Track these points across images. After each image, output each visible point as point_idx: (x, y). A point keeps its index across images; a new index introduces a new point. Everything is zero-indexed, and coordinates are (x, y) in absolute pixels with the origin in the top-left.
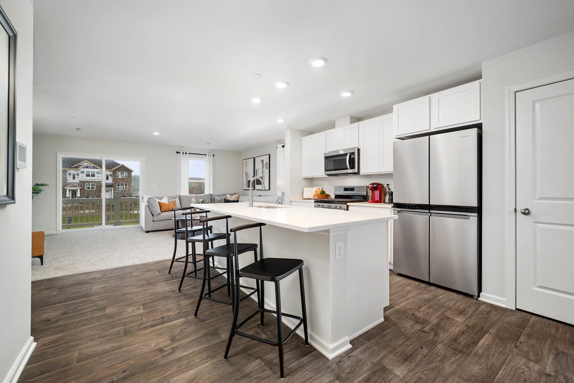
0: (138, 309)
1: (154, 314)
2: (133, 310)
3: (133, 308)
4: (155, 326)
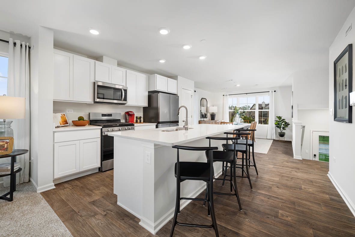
0: (283, 215)
1: (273, 204)
2: (287, 217)
3: (287, 219)
4: (276, 197)
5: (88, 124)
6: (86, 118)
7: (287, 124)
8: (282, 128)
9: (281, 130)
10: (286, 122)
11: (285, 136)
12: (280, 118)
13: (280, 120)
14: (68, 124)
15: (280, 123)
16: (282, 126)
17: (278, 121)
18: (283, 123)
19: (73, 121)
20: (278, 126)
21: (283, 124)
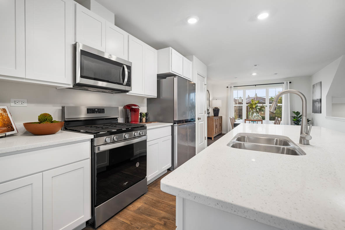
5: (61, 129)
6: (56, 117)
13: (298, 116)
14: (14, 130)
19: (26, 125)
20: (296, 122)
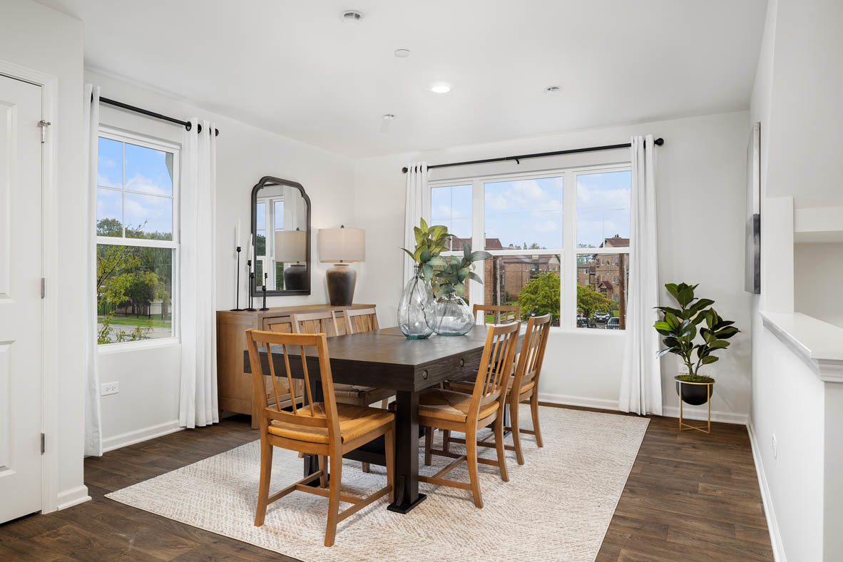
7: (722, 331)
8: (694, 352)
9: (690, 365)
10: (719, 318)
11: (714, 398)
12: (683, 292)
13: (688, 307)
15: (686, 323)
16: (698, 340)
17: (677, 313)
18: (704, 324)
20: (674, 340)
21: (702, 331)
